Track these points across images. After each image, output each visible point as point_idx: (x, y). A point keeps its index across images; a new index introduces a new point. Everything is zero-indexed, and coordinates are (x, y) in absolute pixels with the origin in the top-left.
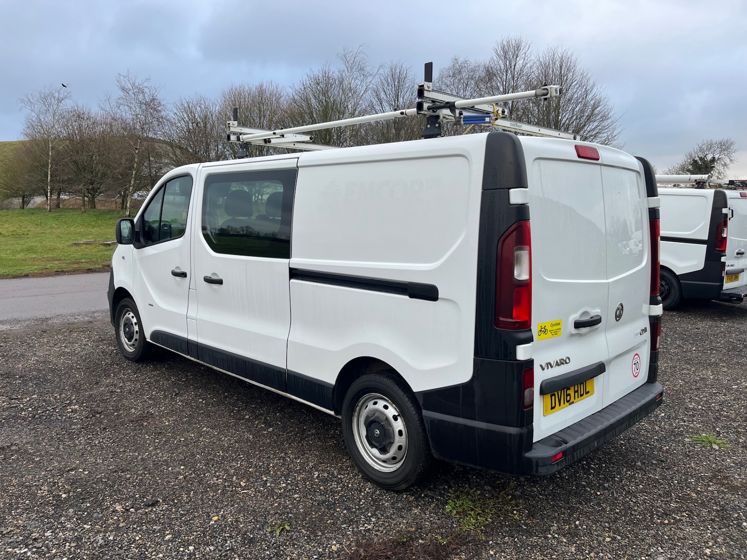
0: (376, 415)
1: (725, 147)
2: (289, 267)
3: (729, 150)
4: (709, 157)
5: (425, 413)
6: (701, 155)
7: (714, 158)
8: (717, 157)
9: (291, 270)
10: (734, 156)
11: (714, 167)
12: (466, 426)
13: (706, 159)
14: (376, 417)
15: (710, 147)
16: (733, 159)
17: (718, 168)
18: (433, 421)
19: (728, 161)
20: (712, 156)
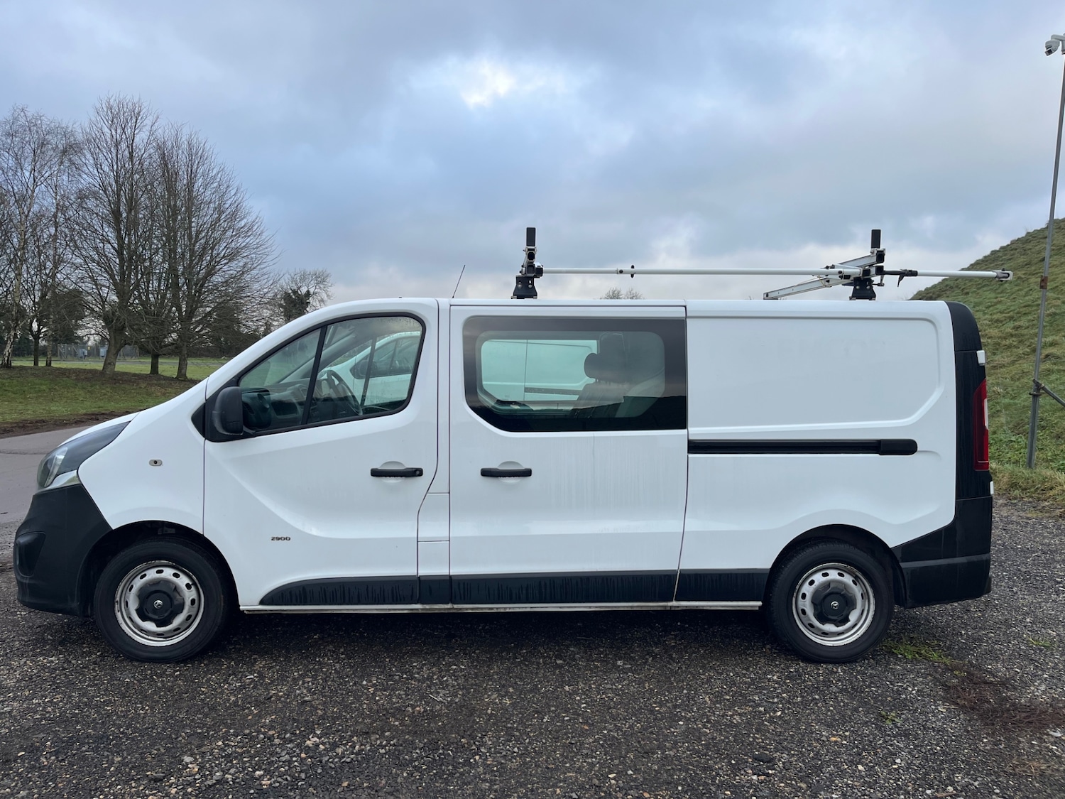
0: (831, 586)
1: (321, 279)
2: (688, 440)
3: (325, 283)
4: (304, 290)
5: (903, 565)
6: (295, 288)
7: (308, 291)
8: (312, 291)
9: (690, 442)
10: (331, 290)
11: (309, 303)
12: (949, 565)
13: (300, 293)
14: (833, 588)
15: (304, 277)
16: (330, 294)
17: (314, 304)
18: (914, 571)
19: (324, 296)
20: (307, 289)
